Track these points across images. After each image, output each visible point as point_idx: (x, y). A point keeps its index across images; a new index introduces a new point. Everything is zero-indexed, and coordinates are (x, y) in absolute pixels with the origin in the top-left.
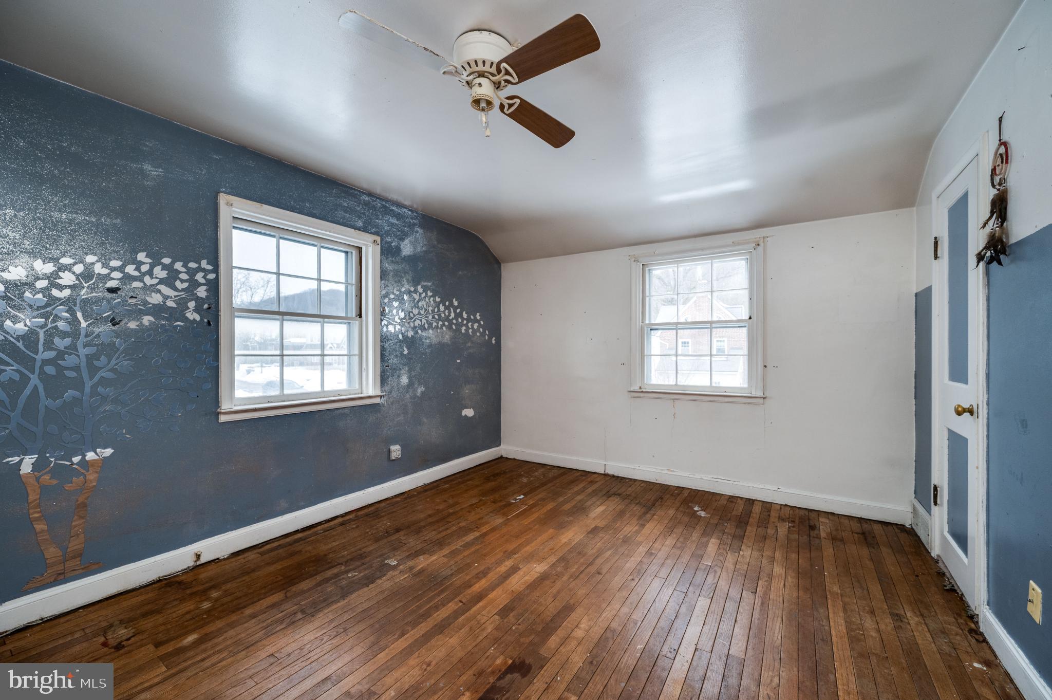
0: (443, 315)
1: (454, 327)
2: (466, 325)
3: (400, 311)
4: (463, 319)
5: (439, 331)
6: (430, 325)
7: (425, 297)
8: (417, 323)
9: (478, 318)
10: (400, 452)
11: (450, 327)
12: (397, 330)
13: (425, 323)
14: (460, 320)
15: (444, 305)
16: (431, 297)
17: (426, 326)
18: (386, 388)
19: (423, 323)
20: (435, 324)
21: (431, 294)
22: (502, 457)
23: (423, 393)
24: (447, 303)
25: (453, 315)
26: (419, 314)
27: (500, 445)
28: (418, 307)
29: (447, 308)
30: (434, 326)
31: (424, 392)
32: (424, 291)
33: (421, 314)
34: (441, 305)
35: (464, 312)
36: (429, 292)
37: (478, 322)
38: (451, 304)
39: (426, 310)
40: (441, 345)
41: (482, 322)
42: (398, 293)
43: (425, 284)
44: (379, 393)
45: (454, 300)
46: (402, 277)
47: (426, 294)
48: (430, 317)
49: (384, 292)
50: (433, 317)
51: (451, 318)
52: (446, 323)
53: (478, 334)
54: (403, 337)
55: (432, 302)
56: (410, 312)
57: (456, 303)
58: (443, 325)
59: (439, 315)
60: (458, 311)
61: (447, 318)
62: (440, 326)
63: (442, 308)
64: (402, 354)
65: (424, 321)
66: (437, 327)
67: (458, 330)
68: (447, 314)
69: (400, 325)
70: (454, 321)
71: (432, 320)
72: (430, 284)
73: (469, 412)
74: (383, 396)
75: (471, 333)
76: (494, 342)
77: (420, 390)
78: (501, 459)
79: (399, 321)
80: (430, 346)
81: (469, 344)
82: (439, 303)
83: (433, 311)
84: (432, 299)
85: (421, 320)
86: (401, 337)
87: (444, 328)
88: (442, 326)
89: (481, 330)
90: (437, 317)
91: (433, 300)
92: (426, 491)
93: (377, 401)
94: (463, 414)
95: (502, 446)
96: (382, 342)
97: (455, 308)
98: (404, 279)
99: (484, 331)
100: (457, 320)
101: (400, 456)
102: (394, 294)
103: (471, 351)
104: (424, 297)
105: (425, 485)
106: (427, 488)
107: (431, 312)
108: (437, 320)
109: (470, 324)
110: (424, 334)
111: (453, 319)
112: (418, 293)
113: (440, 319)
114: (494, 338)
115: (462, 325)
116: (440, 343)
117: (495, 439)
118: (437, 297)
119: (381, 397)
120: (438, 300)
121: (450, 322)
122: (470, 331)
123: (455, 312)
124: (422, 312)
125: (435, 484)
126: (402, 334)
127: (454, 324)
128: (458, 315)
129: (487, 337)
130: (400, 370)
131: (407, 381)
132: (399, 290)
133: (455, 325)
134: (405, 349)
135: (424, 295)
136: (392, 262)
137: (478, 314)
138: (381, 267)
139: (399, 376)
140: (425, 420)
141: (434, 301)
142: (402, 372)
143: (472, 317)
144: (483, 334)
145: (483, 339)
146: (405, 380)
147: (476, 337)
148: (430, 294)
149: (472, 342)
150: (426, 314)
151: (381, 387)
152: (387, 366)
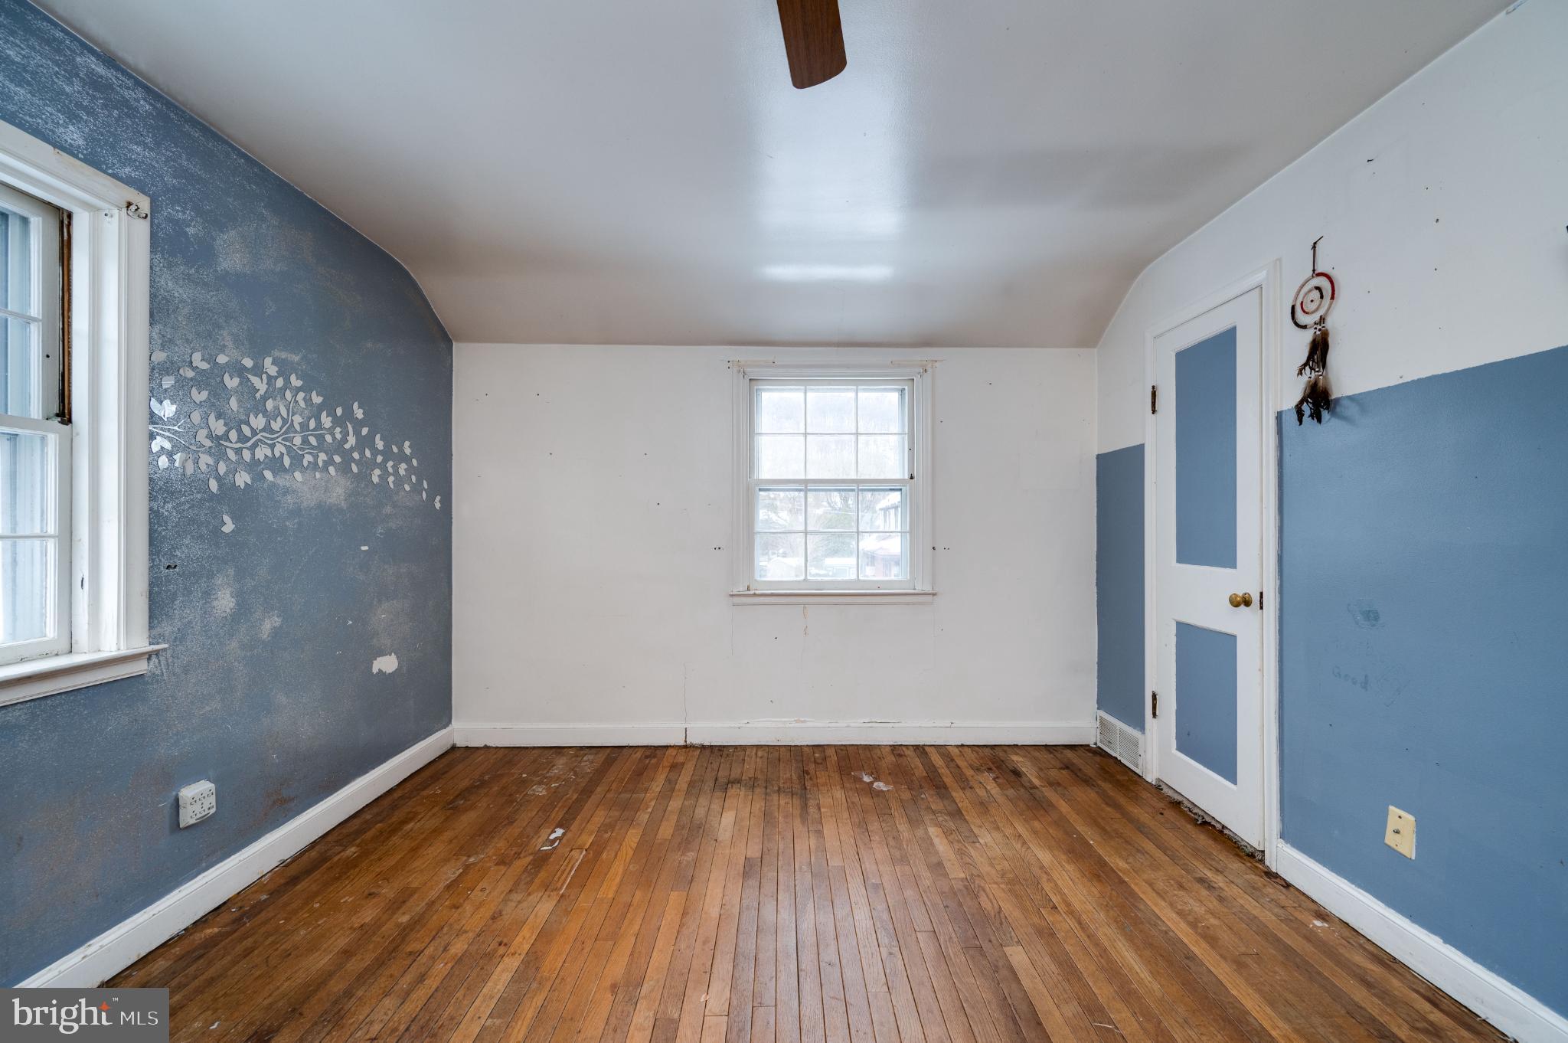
0: (328, 438)
1: (355, 469)
2: (383, 466)
3: (212, 418)
4: (375, 452)
5: (318, 475)
6: (297, 460)
7: (283, 390)
8: (261, 453)
9: (408, 451)
10: (213, 800)
11: (344, 468)
12: (203, 467)
13: (282, 454)
14: (368, 453)
15: (332, 413)
16: (298, 390)
17: (287, 461)
18: (167, 628)
19: (277, 455)
20: (308, 458)
21: (299, 383)
22: (454, 748)
23: (276, 632)
24: (339, 411)
25: (352, 440)
26: (267, 428)
27: (450, 722)
28: (265, 412)
29: (337, 422)
30: (305, 464)
31: (281, 627)
32: (280, 374)
33: (272, 432)
34: (324, 414)
35: (378, 437)
36: (293, 377)
37: (407, 460)
38: (349, 413)
39: (285, 421)
40: (325, 512)
41: (415, 462)
42: (204, 366)
43: (284, 355)
44: (142, 645)
45: (356, 405)
46: (220, 327)
47: (287, 381)
48: (298, 441)
49: (160, 356)
50: (305, 441)
51: (347, 446)
52: (337, 459)
53: (407, 488)
54: (220, 487)
55: (302, 404)
56: (242, 422)
57: (359, 414)
58: (330, 462)
59: (320, 438)
60: (365, 431)
61: (339, 447)
62: (320, 464)
63: (327, 421)
64: (217, 532)
65: (279, 449)
66: (314, 465)
67: (364, 477)
68: (338, 436)
69: (209, 452)
70: (356, 455)
71: (300, 449)
72: (296, 358)
73: (387, 664)
74: (157, 653)
75: (392, 486)
76: (438, 505)
77: (269, 624)
78: (454, 754)
79: (208, 443)
80: (297, 512)
81: (388, 509)
82: (320, 408)
83: (304, 426)
84: (301, 395)
85: (272, 447)
86: (214, 485)
87: (331, 469)
88: (327, 464)
89: (414, 478)
90: (313, 441)
91: (304, 399)
92: (294, 880)
93: (140, 667)
94: (375, 670)
95: (455, 724)
96: (152, 498)
97: (358, 425)
98: (225, 333)
99: (420, 482)
100: (362, 453)
101: (213, 811)
102: (194, 369)
103: (392, 525)
104: (280, 389)
105: (286, 865)
106: (293, 871)
107: (298, 427)
108: (313, 448)
109: (390, 464)
110: (282, 481)
111: (352, 449)
112: (264, 376)
113: (321, 447)
114: (438, 498)
115: (374, 465)
116: (320, 506)
117: (440, 711)
118: (314, 393)
119: (149, 656)
120: (317, 399)
121: (347, 455)
122: (391, 479)
123: (357, 433)
124: (276, 425)
125: (313, 854)
126: (219, 478)
127: (354, 460)
128: (364, 443)
129: (424, 495)
130: (211, 575)
131: (232, 605)
132: (210, 359)
133: (358, 463)
134: (226, 518)
135: (280, 383)
136: (188, 277)
137: (407, 444)
138: (153, 283)
139: (207, 594)
140: (282, 699)
141: (308, 401)
142: (219, 580)
143: (395, 449)
144: (417, 489)
145: (417, 498)
146: (225, 602)
147: (402, 493)
148: (295, 382)
149: (394, 506)
150: (286, 433)
151: (151, 628)
152: (169, 567)
